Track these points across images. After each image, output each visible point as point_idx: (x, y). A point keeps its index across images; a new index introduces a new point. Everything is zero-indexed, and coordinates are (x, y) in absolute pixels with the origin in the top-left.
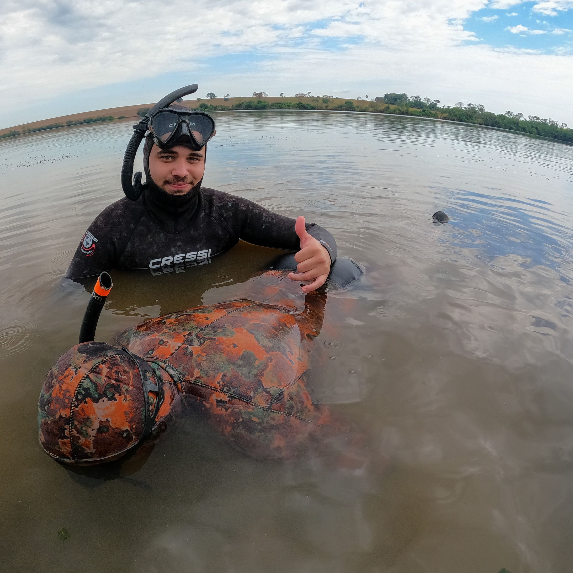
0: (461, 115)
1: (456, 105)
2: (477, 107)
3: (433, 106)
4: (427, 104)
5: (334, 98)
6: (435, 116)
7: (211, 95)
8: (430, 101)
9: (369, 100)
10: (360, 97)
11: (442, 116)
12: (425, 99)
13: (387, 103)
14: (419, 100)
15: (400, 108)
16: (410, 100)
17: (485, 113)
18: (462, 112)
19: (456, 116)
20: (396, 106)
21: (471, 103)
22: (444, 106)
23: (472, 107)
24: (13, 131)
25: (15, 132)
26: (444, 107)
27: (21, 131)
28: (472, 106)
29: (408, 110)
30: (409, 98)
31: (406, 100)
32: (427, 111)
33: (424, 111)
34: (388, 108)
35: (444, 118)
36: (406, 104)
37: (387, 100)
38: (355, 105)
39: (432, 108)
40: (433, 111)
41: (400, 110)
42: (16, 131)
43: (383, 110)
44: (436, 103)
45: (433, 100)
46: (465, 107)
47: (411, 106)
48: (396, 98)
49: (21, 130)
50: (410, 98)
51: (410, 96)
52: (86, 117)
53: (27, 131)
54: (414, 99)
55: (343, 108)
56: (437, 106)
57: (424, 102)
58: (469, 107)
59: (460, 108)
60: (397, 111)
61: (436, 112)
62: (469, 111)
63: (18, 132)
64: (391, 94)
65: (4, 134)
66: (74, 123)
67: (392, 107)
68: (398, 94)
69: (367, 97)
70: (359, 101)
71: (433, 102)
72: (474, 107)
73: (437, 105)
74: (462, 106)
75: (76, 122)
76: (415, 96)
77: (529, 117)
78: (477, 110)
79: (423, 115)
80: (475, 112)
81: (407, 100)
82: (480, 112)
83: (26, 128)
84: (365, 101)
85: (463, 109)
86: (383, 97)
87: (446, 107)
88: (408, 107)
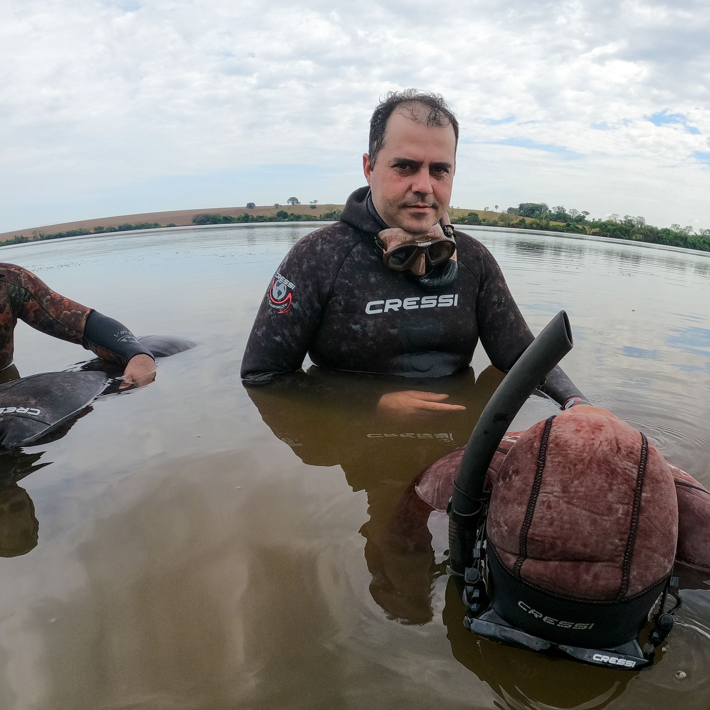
0: (615, 230)
1: (609, 217)
2: (636, 220)
3: (580, 220)
4: (573, 216)
5: (454, 208)
6: (583, 231)
7: (293, 200)
8: (576, 213)
9: (499, 211)
10: (488, 208)
11: (591, 232)
12: (570, 210)
13: (521, 216)
14: (562, 212)
15: (539, 222)
16: (552, 211)
17: (645, 226)
18: (616, 226)
19: (609, 231)
20: (532, 220)
21: (628, 215)
22: (594, 219)
23: (629, 220)
24: (20, 236)
25: (23, 238)
26: (595, 221)
27: (31, 238)
28: (629, 218)
29: (548, 224)
30: (550, 209)
31: (546, 211)
32: (572, 226)
33: (568, 225)
34: (523, 221)
35: (594, 234)
36: (546, 217)
37: (522, 211)
38: (481, 218)
39: (580, 221)
40: (581, 225)
41: (538, 224)
42: (24, 236)
43: (516, 224)
44: (585, 215)
45: (580, 213)
46: (621, 219)
47: (553, 220)
48: (534, 210)
49: (30, 236)
50: (552, 210)
51: (552, 207)
52: (122, 223)
53: (39, 238)
54: (557, 210)
55: (466, 221)
56: (586, 219)
57: (569, 214)
58: (625, 220)
59: (614, 221)
60: (535, 226)
61: (584, 226)
62: (626, 225)
63: (27, 238)
64: (527, 204)
65: (7, 240)
66: (105, 229)
67: (528, 220)
68: (537, 203)
69: (496, 207)
70: (486, 213)
71: (580, 215)
72: (631, 220)
73: (585, 217)
74: (617, 219)
75: (108, 229)
76: (558, 207)
77: (701, 230)
78: (636, 223)
79: (568, 231)
80: (633, 226)
81: (548, 211)
82: (639, 226)
83: (38, 234)
84: (494, 212)
85: (618, 222)
86: (518, 207)
87: (597, 220)
88: (548, 221)
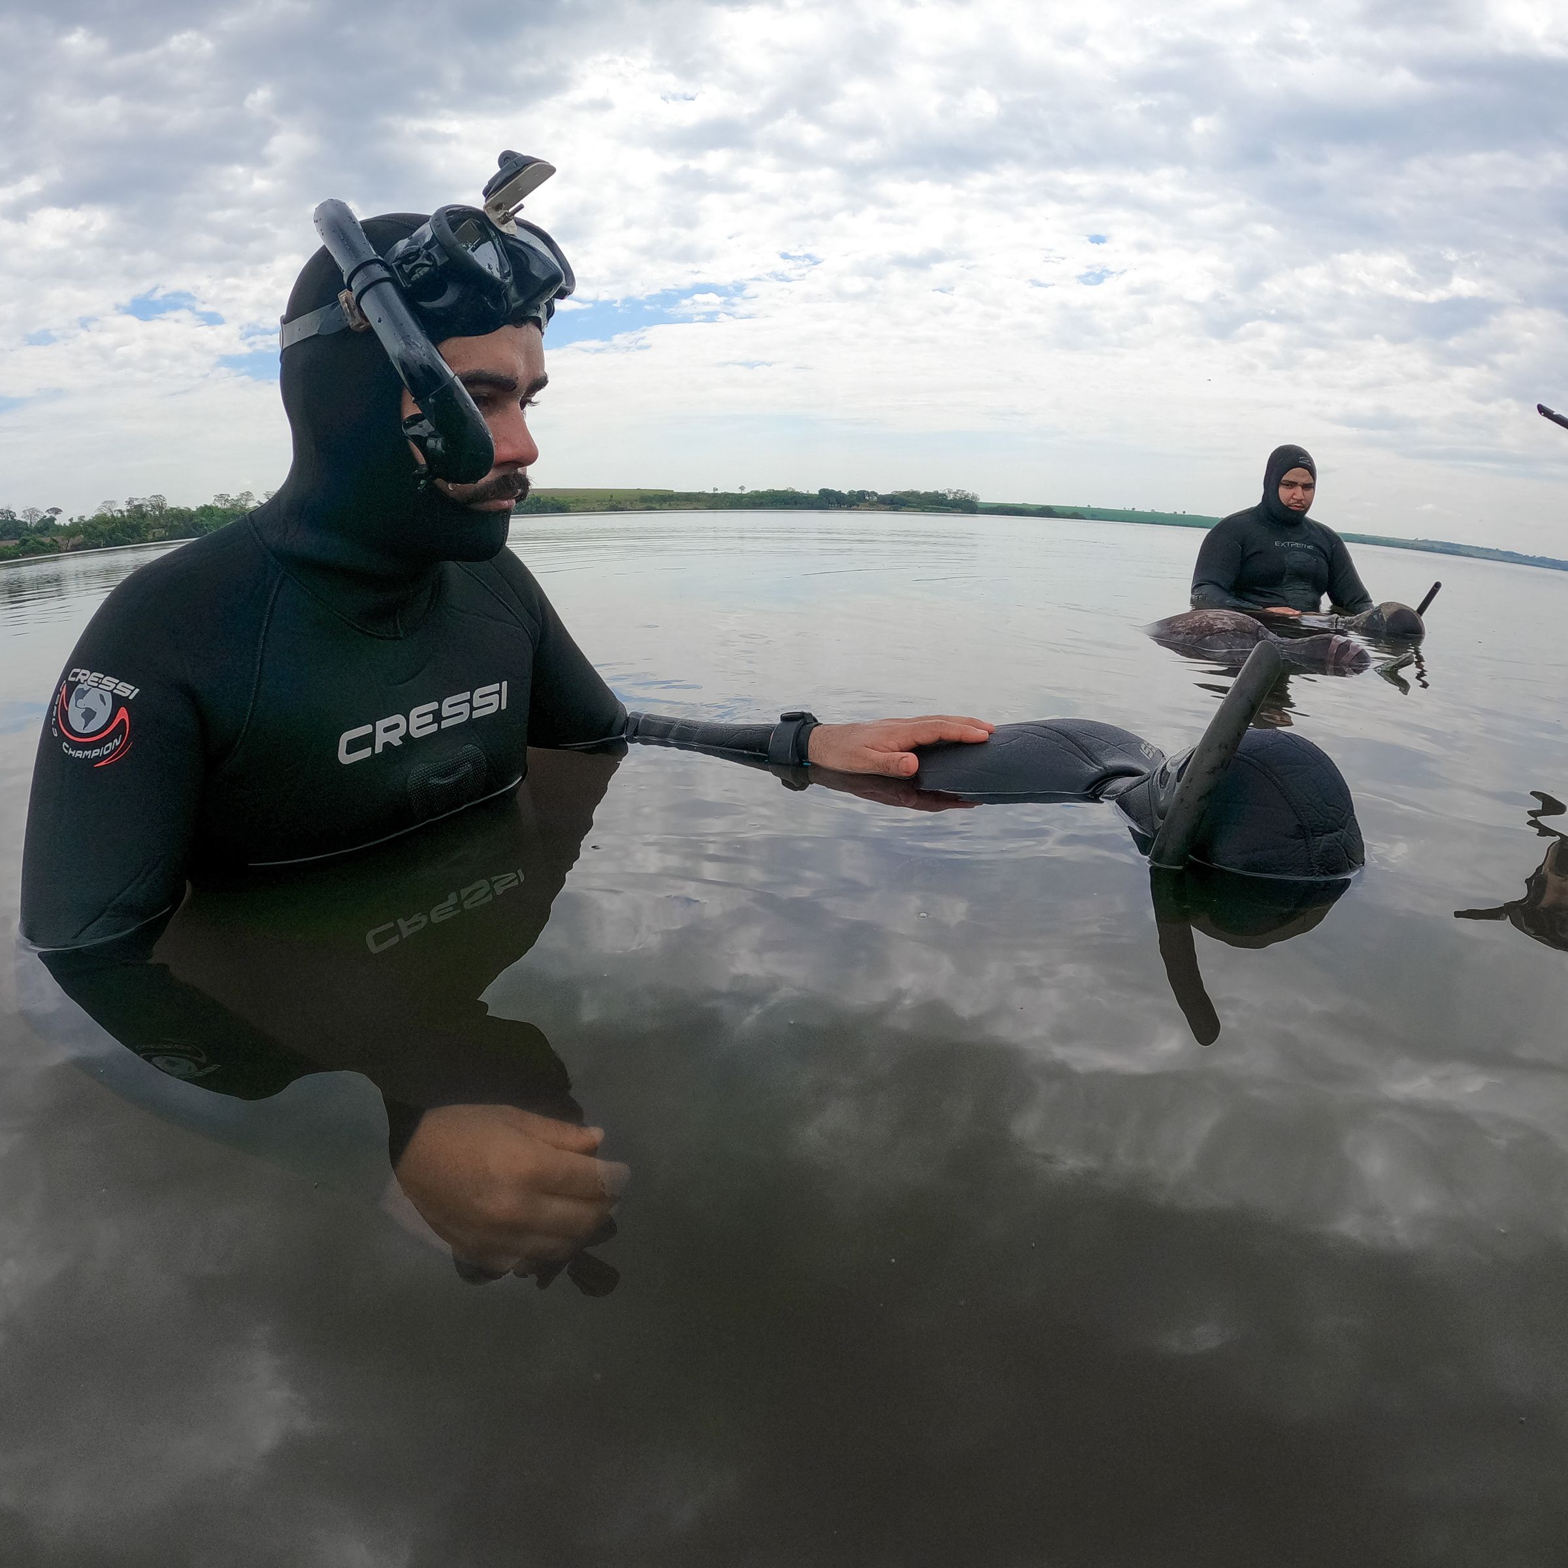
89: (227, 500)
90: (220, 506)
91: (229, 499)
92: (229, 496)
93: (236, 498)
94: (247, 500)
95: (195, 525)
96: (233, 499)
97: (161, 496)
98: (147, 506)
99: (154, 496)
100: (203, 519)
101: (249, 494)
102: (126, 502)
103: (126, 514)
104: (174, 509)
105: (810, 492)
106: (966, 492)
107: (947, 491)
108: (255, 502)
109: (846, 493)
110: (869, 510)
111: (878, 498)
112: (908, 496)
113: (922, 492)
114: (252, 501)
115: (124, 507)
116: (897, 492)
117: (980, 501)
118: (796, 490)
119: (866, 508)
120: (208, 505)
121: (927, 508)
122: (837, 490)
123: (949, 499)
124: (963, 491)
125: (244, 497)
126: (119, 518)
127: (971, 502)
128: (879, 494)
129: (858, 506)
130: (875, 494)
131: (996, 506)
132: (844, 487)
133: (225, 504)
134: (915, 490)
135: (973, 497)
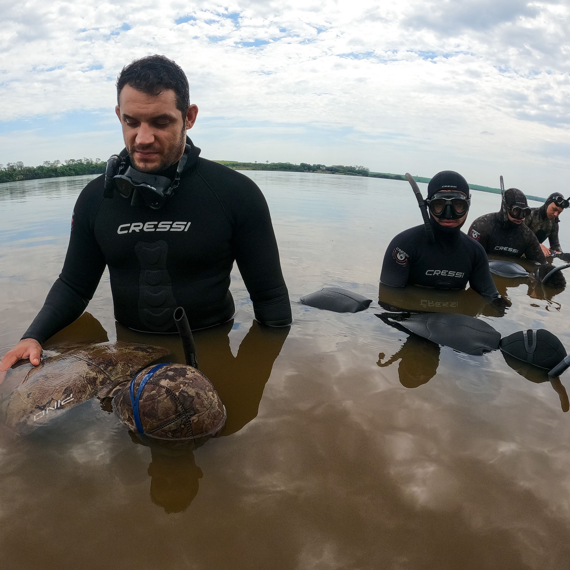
89: (49, 164)
90: (46, 166)
91: (50, 163)
92: (50, 162)
93: (53, 163)
94: (57, 163)
95: (36, 174)
96: (51, 163)
97: (21, 162)
98: (16, 166)
99: (18, 162)
100: (39, 171)
101: (58, 161)
102: (7, 164)
103: (7, 169)
104: (27, 167)
105: (297, 164)
106: (364, 167)
107: (356, 166)
108: (61, 164)
109: (312, 165)
110: (322, 173)
111: (326, 168)
112: (339, 168)
113: (345, 166)
114: (59, 164)
115: (6, 167)
116: (334, 166)
117: (370, 171)
118: (291, 163)
119: (320, 172)
120: (41, 165)
121: (347, 173)
122: (308, 164)
123: (356, 170)
124: (362, 166)
125: (56, 162)
126: (4, 171)
127: (366, 172)
128: (326, 166)
129: (317, 171)
130: (324, 166)
131: (377, 174)
132: (311, 163)
133: (48, 165)
134: (342, 165)
135: (367, 170)
